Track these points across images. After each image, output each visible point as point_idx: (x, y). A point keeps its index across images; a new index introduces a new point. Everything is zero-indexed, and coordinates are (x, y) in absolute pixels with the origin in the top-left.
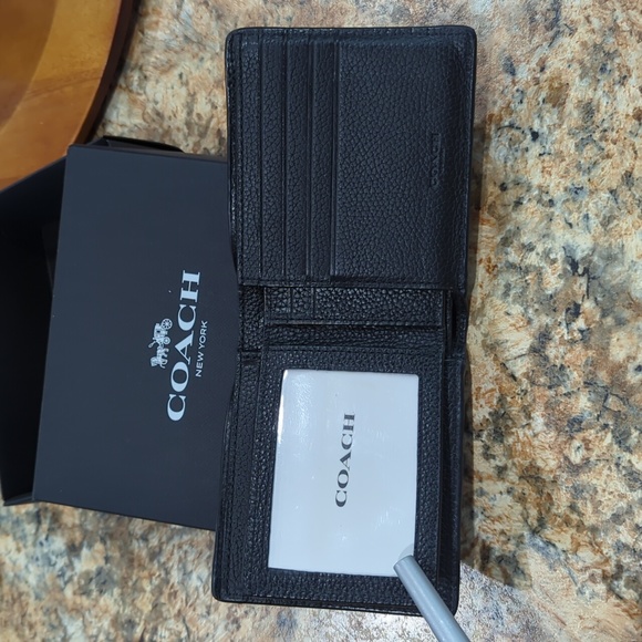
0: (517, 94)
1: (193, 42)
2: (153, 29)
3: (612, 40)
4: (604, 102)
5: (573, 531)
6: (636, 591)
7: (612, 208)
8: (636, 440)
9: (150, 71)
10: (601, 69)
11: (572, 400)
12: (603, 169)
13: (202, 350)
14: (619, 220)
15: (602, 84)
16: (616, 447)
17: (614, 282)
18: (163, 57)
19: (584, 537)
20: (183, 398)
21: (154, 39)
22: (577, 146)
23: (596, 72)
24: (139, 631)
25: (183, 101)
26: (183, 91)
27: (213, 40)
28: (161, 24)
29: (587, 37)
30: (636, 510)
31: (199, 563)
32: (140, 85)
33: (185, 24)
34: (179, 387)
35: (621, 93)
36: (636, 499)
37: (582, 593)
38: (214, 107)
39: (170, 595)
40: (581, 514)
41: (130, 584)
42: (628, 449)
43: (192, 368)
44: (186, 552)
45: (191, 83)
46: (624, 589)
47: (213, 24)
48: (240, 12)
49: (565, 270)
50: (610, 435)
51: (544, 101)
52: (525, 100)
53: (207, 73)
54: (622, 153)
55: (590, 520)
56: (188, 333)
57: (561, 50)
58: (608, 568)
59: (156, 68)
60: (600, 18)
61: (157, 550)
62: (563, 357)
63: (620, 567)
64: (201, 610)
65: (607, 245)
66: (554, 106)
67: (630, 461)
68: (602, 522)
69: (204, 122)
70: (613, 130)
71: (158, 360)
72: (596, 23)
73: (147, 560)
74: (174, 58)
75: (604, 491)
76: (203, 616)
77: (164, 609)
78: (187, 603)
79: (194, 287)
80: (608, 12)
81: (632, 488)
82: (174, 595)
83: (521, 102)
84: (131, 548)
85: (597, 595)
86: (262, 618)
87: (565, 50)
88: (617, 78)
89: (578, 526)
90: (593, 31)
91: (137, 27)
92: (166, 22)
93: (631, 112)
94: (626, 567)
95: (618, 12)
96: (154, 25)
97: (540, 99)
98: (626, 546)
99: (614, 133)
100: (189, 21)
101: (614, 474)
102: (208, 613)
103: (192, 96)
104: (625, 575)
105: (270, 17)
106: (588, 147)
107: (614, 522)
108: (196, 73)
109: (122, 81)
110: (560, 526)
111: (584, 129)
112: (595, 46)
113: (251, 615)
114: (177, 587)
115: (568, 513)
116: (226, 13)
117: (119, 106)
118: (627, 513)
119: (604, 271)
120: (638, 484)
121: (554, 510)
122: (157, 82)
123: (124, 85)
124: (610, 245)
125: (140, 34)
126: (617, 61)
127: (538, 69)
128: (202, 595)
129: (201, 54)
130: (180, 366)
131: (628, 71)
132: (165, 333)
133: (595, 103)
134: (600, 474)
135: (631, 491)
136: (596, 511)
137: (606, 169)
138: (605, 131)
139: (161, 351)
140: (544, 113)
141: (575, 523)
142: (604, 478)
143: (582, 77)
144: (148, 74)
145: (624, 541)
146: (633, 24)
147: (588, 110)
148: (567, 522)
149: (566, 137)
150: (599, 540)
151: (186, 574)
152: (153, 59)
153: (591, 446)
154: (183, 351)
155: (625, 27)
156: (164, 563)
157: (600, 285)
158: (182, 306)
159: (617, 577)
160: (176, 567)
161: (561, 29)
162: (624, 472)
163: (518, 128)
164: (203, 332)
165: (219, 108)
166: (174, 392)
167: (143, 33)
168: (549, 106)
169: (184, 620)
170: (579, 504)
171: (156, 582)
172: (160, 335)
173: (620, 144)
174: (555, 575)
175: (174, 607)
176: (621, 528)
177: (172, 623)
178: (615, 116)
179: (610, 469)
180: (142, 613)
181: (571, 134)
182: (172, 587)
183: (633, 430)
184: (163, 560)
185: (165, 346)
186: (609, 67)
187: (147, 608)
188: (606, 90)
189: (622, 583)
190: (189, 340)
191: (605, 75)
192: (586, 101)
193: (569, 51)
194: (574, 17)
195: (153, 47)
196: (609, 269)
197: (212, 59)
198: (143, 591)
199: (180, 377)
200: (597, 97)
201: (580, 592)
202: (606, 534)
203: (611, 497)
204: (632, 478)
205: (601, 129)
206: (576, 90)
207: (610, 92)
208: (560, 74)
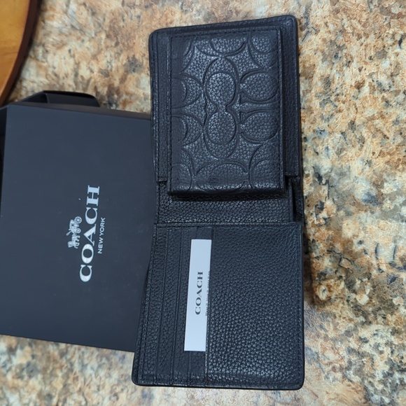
1: (77, 30)
2: (51, 20)
3: (341, 38)
4: (337, 77)
5: (321, 341)
6: (360, 377)
7: (342, 143)
8: (359, 286)
9: (49, 47)
10: (335, 56)
11: (320, 261)
12: (337, 119)
13: (102, 237)
14: (347, 151)
15: (335, 65)
16: (347, 290)
17: (344, 189)
18: (58, 39)
19: (329, 345)
20: (90, 267)
21: (52, 26)
22: (320, 104)
23: (332, 58)
24: (55, 401)
25: (72, 67)
26: (72, 61)
27: (90, 29)
28: (55, 17)
29: (325, 36)
30: (359, 329)
31: (91, 360)
32: (44, 57)
33: (71, 18)
34: (87, 260)
35: (347, 72)
36: (359, 322)
37: (328, 378)
38: (92, 71)
39: (74, 379)
40: (326, 331)
41: (49, 372)
42: (355, 292)
43: (96, 248)
44: (83, 353)
45: (77, 56)
46: (353, 376)
47: (90, 18)
48: (106, 11)
49: (314, 181)
50: (343, 283)
53: (86, 49)
54: (348, 109)
55: (331, 334)
56: (93, 225)
57: (310, 43)
58: (343, 363)
59: (53, 45)
60: (334, 24)
61: (65, 351)
62: (314, 235)
63: (350, 362)
64: (94, 388)
65: (340, 166)
66: (306, 79)
67: (355, 299)
68: (339, 336)
69: (86, 82)
70: (343, 95)
71: (73, 243)
72: (331, 27)
73: (59, 357)
74: (65, 39)
75: (340, 316)
76: (95, 392)
77: (70, 387)
78: (85, 383)
79: (96, 196)
80: (339, 20)
81: (357, 315)
82: (76, 379)
84: (48, 350)
85: (337, 379)
86: (132, 393)
87: (312, 44)
88: (345, 62)
89: (325, 338)
90: (330, 32)
91: (40, 19)
92: (59, 15)
93: (353, 84)
94: (354, 363)
95: (345, 21)
96: (51, 18)
98: (353, 350)
99: (343, 97)
100: (74, 15)
101: (346, 306)
102: (99, 390)
103: (78, 64)
104: (353, 367)
105: (126, 15)
106: (328, 105)
107: (347, 335)
108: (80, 50)
109: (31, 53)
110: (314, 337)
111: (325, 94)
112: (331, 41)
113: (125, 391)
114: (78, 374)
115: (318, 329)
116: (98, 11)
117: (30, 69)
118: (354, 330)
119: (338, 182)
120: (360, 313)
122: (55, 54)
123: (33, 56)
124: (342, 166)
125: (42, 23)
126: (345, 51)
128: (94, 379)
129: (82, 37)
130: (87, 247)
131: (352, 58)
132: (78, 226)
133: (331, 77)
134: (338, 306)
135: (356, 317)
136: (335, 329)
137: (339, 119)
138: (338, 95)
139: (75, 238)
140: (300, 83)
141: (323, 336)
142: (340, 309)
143: (323, 61)
144: (48, 49)
145: (352, 347)
146: (354, 29)
147: (328, 82)
148: (318, 335)
149: (314, 98)
150: (337, 346)
151: (84, 366)
152: (51, 40)
153: (331, 289)
154: (89, 237)
155: (349, 30)
156: (70, 359)
157: (336, 191)
158: (88, 209)
159: (348, 368)
160: (77, 361)
161: (310, 30)
162: (352, 306)
164: (102, 225)
165: (95, 73)
166: (84, 264)
167: (44, 22)
168: (303, 78)
169: (83, 395)
170: (325, 325)
171: (65, 371)
172: (74, 227)
173: (347, 104)
174: (311, 367)
175: (77, 386)
176: (351, 339)
177: (75, 396)
178: (344, 86)
179: (343, 303)
180: (56, 390)
181: (317, 96)
182: (75, 374)
183: (357, 280)
184: (69, 357)
185: (78, 234)
186: (339, 55)
187: (60, 387)
188: (338, 69)
189: (352, 372)
190: (93, 230)
191: (337, 60)
192: (326, 76)
193: (315, 44)
194: (318, 22)
195: (51, 32)
196: (341, 181)
197: (90, 41)
198: (57, 376)
199: (88, 253)
200: (332, 74)
201: (327, 377)
202: (342, 343)
203: (344, 320)
204: (357, 309)
205: (335, 94)
206: (319, 69)
207: (341, 71)
208: (310, 59)
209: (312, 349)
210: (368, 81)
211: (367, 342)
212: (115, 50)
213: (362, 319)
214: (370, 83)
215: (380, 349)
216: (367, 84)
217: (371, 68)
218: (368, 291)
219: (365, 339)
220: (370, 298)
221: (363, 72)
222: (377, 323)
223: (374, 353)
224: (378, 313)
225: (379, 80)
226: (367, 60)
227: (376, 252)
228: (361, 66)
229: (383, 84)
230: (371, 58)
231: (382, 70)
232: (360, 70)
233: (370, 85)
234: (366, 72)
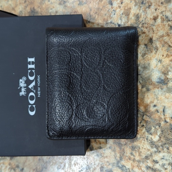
0: (113, 12)
4: (143, 14)
5: (131, 162)
7: (145, 50)
8: (153, 131)
10: (142, 3)
12: (142, 37)
14: (148, 55)
15: (142, 8)
16: (146, 133)
17: (146, 76)
19: (135, 164)
23: (140, 4)
30: (153, 155)
35: (149, 11)
36: (153, 151)
40: (134, 156)
42: (151, 134)
50: (144, 129)
51: (122, 14)
52: (116, 14)
54: (149, 32)
55: (137, 158)
65: (143, 63)
66: (125, 16)
67: (151, 138)
68: (142, 159)
70: (146, 24)
75: (142, 148)
81: (152, 147)
83: (115, 14)
88: (147, 6)
89: (133, 160)
93: (152, 17)
97: (121, 13)
98: (149, 167)
99: (146, 25)
101: (146, 142)
107: (146, 159)
110: (127, 160)
111: (136, 23)
115: (130, 155)
118: (150, 156)
119: (143, 72)
120: (154, 146)
121: (125, 154)
124: (145, 63)
127: (120, 3)
131: (151, 3)
133: (139, 14)
134: (141, 142)
135: (152, 148)
136: (140, 155)
137: (144, 37)
138: (143, 24)
140: (122, 18)
141: (132, 159)
143: (135, 6)
145: (149, 165)
147: (138, 17)
148: (130, 159)
150: (141, 165)
157: (141, 77)
162: (149, 142)
163: (113, 23)
168: (124, 15)
170: (134, 153)
173: (149, 28)
176: (148, 161)
178: (147, 19)
179: (144, 140)
181: (132, 25)
183: (152, 127)
186: (144, 2)
188: (144, 10)
191: (143, 5)
192: (137, 14)
196: (144, 72)
200: (140, 12)
202: (143, 163)
203: (145, 150)
204: (152, 143)
205: (142, 23)
206: (133, 10)
207: (145, 11)
208: (128, 5)
209: (126, 166)
210: (160, 16)
211: (157, 163)
212: (24, 5)
213: (155, 149)
214: (161, 17)
215: (165, 167)
216: (159, 17)
217: (162, 8)
218: (159, 134)
219: (156, 161)
220: (160, 137)
221: (157, 11)
222: (164, 152)
223: (162, 169)
224: (164, 146)
225: (166, 15)
226: (160, 4)
227: (164, 111)
228: (156, 8)
229: (169, 17)
230: (162, 3)
231: (168, 9)
232: (156, 10)
233: (161, 18)
234: (159, 11)
